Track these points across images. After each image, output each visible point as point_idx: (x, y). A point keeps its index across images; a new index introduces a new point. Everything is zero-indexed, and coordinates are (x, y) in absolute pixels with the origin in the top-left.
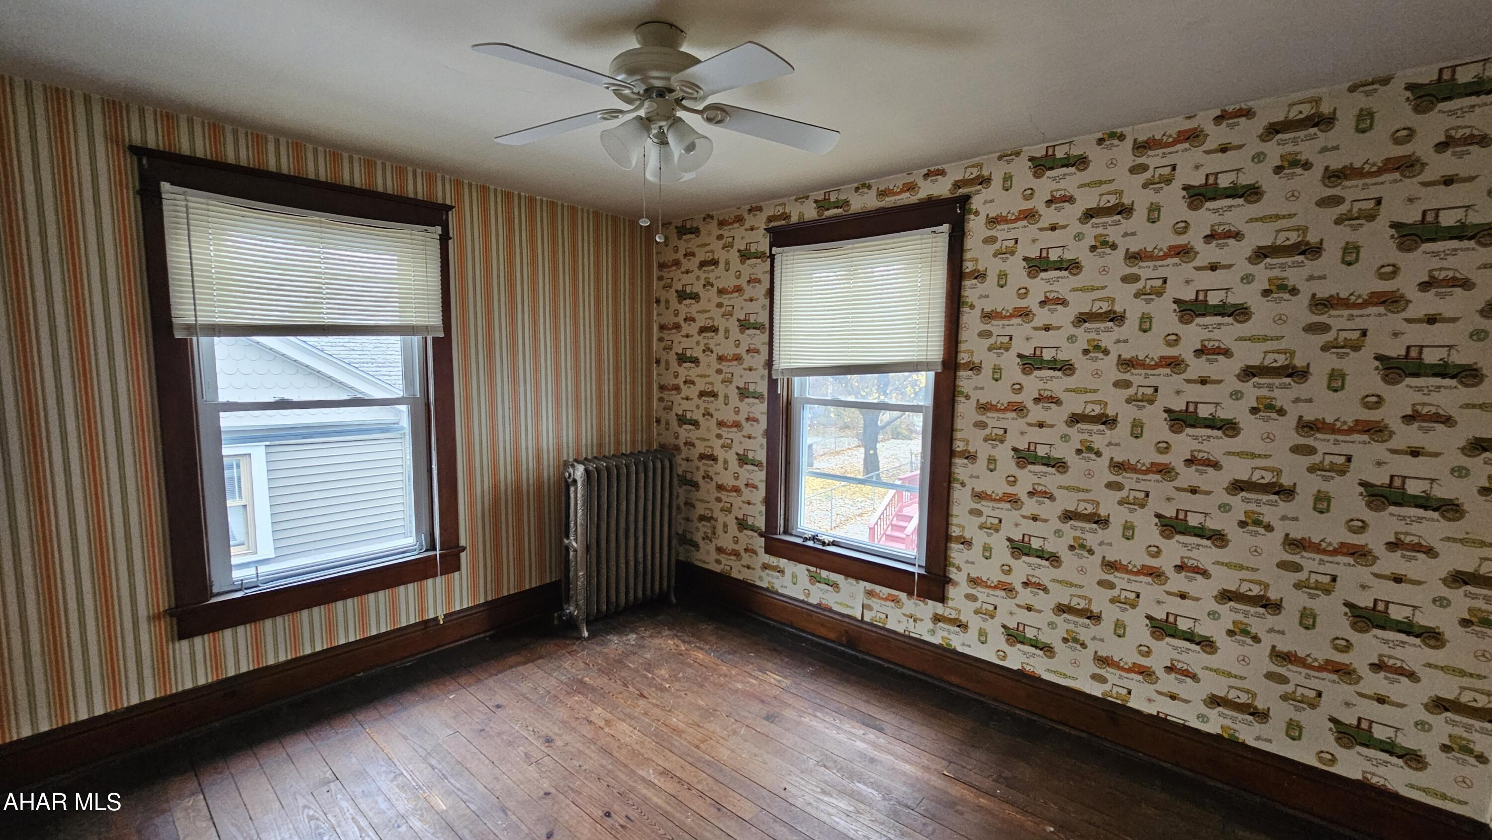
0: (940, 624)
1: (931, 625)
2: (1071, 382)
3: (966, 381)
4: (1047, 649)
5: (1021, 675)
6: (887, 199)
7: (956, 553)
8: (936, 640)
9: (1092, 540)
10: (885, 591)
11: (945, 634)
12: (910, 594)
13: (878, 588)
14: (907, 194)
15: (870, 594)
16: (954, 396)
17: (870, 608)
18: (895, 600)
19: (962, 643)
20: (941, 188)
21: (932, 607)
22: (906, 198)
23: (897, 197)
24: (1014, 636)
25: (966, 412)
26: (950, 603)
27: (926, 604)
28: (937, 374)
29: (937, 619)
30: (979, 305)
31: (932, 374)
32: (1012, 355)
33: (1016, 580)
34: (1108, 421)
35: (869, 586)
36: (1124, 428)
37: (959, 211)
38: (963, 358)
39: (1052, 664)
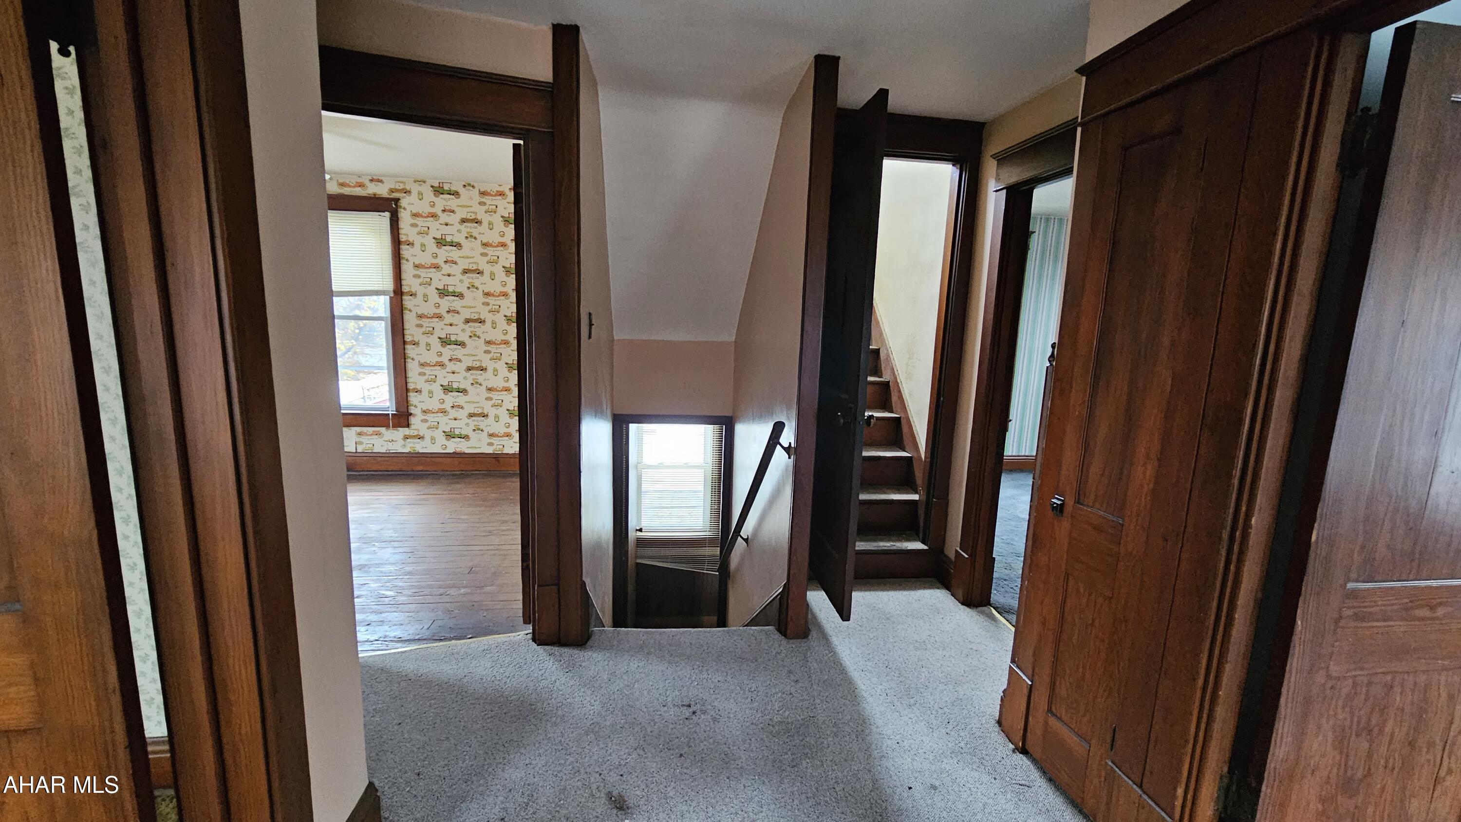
0: (408, 440)
1: (402, 442)
2: (463, 302)
3: (408, 301)
4: (466, 437)
5: (456, 455)
6: (345, 188)
7: (413, 398)
8: (406, 450)
9: (480, 379)
10: (370, 430)
11: (412, 445)
12: (388, 427)
13: (365, 429)
14: (359, 189)
15: (360, 434)
16: (402, 310)
17: (361, 443)
18: (378, 434)
19: (422, 447)
20: (382, 191)
21: (403, 431)
22: (358, 192)
23: (352, 189)
24: (449, 436)
25: (410, 320)
26: (413, 427)
27: (398, 431)
28: (391, 298)
29: (406, 438)
30: (412, 260)
31: (388, 297)
32: (433, 287)
33: (447, 406)
34: (481, 321)
35: (359, 429)
36: (489, 324)
37: (394, 206)
38: (405, 289)
39: (469, 444)
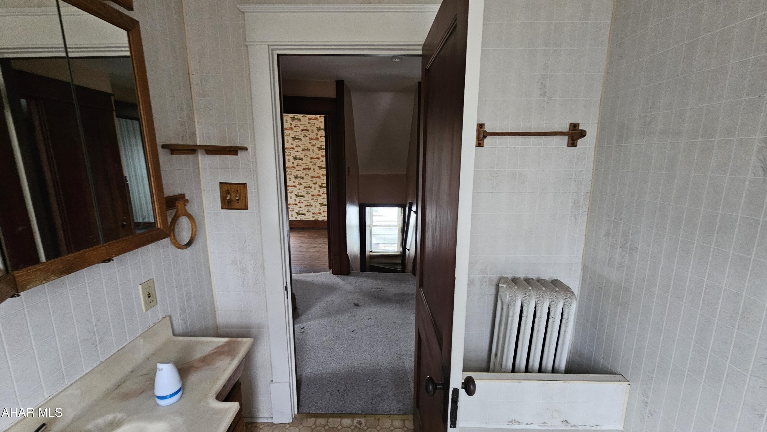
2: (302, 162)
4: (304, 214)
9: (309, 191)
24: (298, 214)
32: (291, 157)
33: (297, 202)
34: (309, 169)
36: (312, 170)
